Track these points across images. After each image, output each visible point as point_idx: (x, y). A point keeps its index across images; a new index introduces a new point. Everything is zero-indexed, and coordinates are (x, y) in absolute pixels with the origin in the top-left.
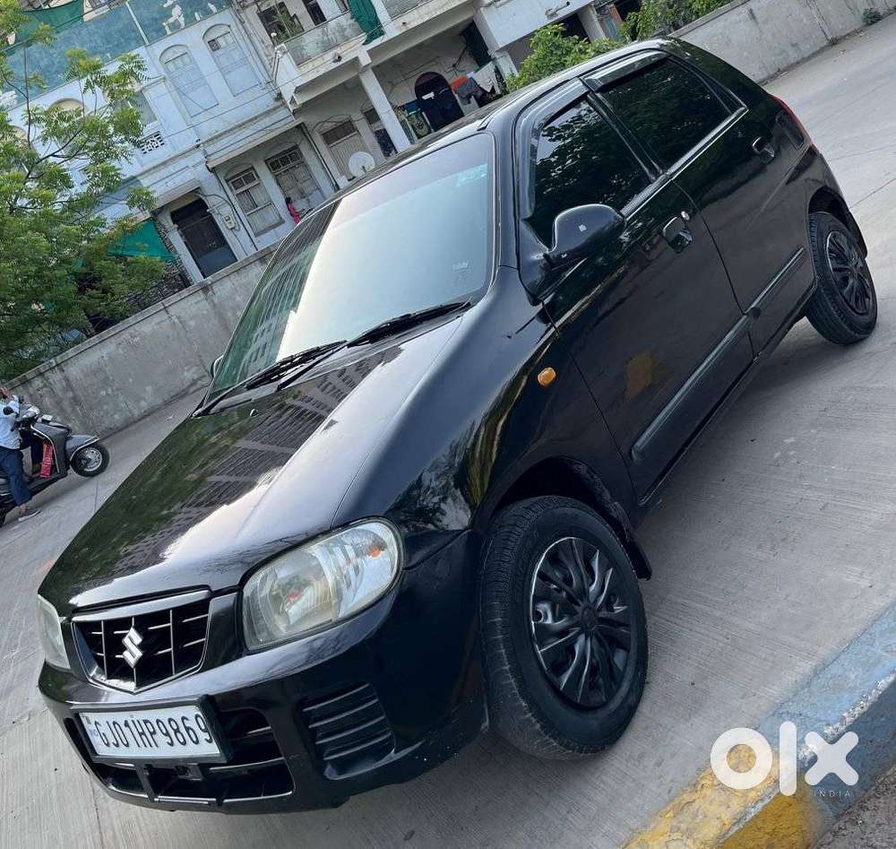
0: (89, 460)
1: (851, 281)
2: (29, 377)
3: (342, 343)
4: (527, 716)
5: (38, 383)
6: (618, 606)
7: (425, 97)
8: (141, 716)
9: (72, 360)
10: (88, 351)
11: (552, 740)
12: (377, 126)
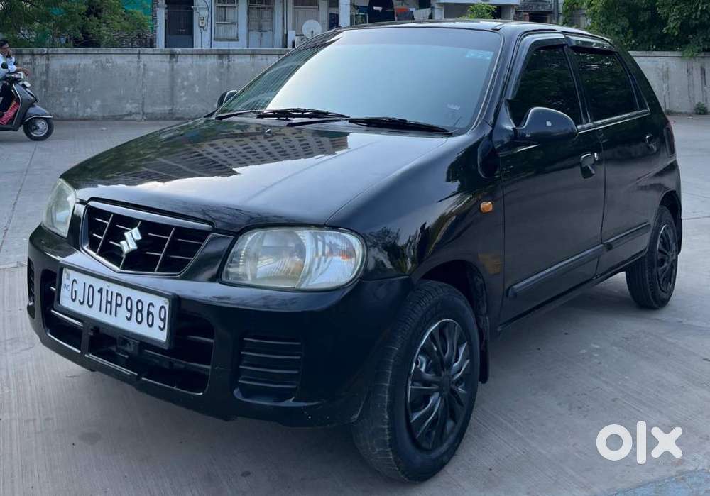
0: (37, 128)
1: (666, 264)
2: (24, 52)
3: (346, 117)
4: (384, 427)
5: (27, 59)
6: (462, 388)
7: (375, 8)
8: (116, 288)
9: (59, 56)
10: (73, 55)
11: (391, 454)
12: (333, 11)
